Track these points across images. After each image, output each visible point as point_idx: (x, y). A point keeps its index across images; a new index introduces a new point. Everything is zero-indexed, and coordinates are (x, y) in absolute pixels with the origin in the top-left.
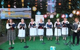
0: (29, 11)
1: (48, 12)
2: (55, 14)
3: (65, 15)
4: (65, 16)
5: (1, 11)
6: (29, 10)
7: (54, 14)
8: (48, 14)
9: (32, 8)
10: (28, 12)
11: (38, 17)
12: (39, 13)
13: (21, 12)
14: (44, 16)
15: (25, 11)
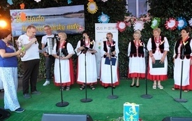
0: (79, 14)
1: (128, 15)
2: (148, 18)
3: (177, 21)
4: (177, 23)
5: (14, 17)
6: (79, 12)
7: (144, 21)
8: (128, 20)
9: (86, 7)
10: (76, 17)
11: (101, 28)
12: (104, 18)
13: (60, 18)
14: (118, 27)
15: (69, 13)
